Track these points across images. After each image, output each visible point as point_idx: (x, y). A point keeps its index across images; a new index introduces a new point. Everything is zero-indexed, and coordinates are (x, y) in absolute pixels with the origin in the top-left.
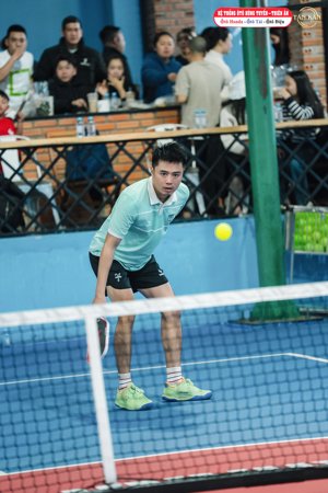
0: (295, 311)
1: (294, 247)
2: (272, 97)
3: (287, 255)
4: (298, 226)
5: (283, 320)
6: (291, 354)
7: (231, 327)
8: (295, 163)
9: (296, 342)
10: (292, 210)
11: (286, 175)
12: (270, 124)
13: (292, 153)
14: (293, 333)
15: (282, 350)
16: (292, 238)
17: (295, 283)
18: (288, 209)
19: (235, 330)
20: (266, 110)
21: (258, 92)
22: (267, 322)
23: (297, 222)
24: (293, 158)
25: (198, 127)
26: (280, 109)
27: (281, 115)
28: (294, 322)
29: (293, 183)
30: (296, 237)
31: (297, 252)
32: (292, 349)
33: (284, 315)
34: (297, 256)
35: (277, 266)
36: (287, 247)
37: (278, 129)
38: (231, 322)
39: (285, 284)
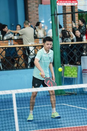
0: (64, 93)
1: (64, 75)
2: (59, 36)
3: (62, 77)
4: (65, 70)
5: (61, 95)
6: (63, 104)
7: (47, 96)
8: (64, 53)
9: (64, 101)
10: (64, 66)
11: (62, 57)
12: (58, 43)
13: (64, 51)
14: (64, 98)
15: (60, 103)
16: (64, 73)
17: (64, 85)
18: (63, 65)
19: (48, 97)
20: (57, 39)
21: (55, 35)
22: (57, 95)
23: (65, 69)
24: (64, 52)
25: (40, 43)
26: (61, 39)
27: (61, 41)
28: (64, 96)
29: (64, 59)
30: (65, 73)
31: (65, 77)
32: (63, 103)
33: (61, 94)
34: (65, 78)
35: (60, 81)
36: (62, 75)
37: (60, 45)
38: (47, 95)
39: (62, 85)
